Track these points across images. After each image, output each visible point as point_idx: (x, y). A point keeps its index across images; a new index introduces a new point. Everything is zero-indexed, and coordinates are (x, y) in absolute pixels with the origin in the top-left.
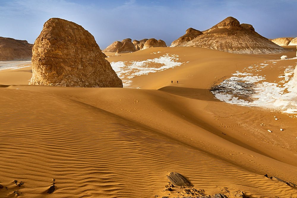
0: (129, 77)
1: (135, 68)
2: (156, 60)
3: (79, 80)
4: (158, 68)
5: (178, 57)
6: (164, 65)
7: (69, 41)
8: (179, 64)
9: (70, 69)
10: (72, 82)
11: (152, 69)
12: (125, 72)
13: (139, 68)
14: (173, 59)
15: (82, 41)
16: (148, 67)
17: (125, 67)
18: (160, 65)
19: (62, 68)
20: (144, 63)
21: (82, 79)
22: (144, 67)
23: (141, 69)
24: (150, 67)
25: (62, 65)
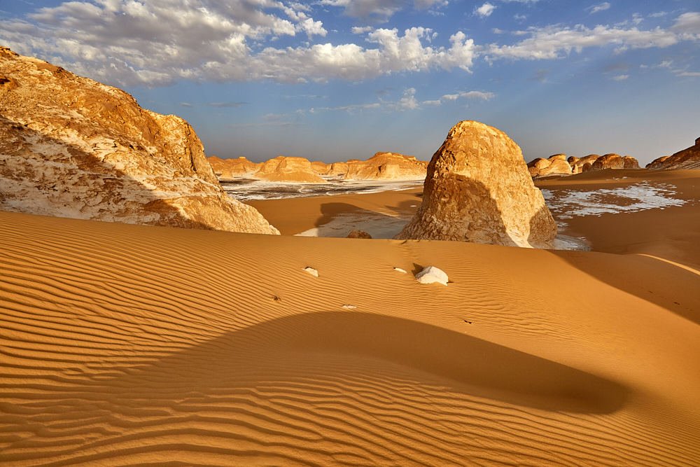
0: (562, 217)
1: (574, 202)
2: (620, 192)
3: (489, 217)
4: (626, 205)
5: (673, 189)
6: (638, 201)
7: (484, 155)
8: (678, 202)
9: (478, 199)
10: (480, 221)
11: (610, 206)
12: (553, 207)
13: (581, 204)
14: (659, 192)
15: (503, 155)
16: (600, 202)
17: (554, 199)
18: (629, 201)
19: (467, 197)
20: (592, 195)
21: (495, 217)
22: (592, 201)
23: (586, 204)
24: (605, 203)
25: (468, 192)
